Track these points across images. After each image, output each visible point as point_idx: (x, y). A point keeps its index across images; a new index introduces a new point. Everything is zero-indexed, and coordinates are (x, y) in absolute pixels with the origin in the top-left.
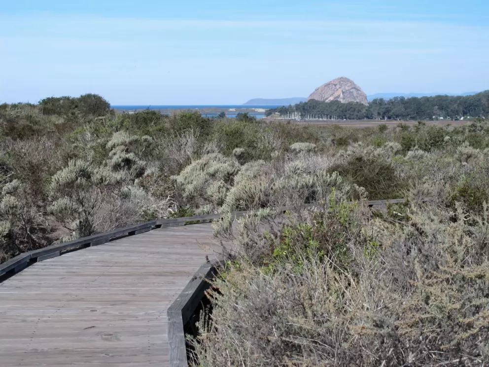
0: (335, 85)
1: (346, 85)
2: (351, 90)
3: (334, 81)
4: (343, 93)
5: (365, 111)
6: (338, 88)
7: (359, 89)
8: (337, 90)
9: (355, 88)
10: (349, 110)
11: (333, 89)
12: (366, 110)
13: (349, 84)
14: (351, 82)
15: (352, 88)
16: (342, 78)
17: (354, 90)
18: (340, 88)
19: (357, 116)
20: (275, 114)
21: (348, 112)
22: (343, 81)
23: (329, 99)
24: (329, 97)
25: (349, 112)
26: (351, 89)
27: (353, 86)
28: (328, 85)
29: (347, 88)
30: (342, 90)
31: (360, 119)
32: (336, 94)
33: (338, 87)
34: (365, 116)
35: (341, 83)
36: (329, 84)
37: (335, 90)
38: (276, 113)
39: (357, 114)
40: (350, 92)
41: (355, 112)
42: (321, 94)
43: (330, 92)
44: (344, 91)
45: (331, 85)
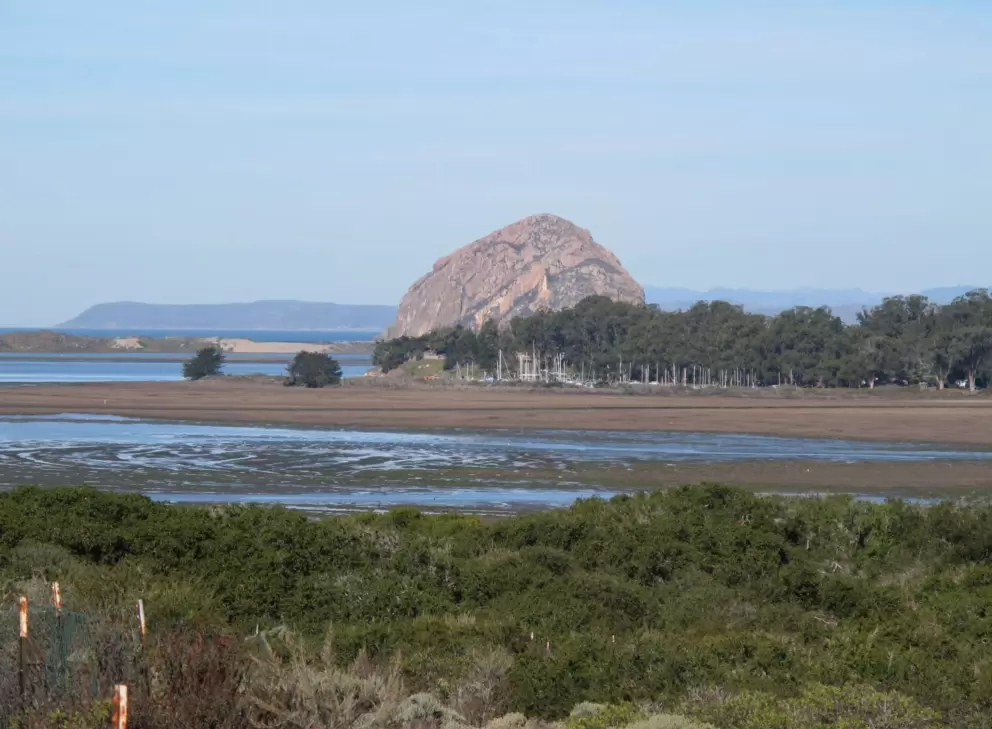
0: (518, 248)
1: (561, 247)
2: (584, 270)
3: (511, 229)
4: (551, 279)
5: (872, 350)
6: (528, 258)
7: (614, 264)
8: (526, 268)
9: (598, 262)
10: (790, 347)
11: (509, 264)
12: (879, 346)
13: (577, 245)
14: (584, 237)
15: (588, 262)
16: (545, 218)
17: (594, 269)
18: (537, 259)
19: (835, 371)
20: (420, 358)
21: (785, 353)
22: (549, 230)
23: (494, 304)
24: (491, 299)
25: (794, 354)
26: (580, 265)
27: (589, 254)
28: (484, 248)
29: (567, 261)
30: (547, 270)
31: (844, 383)
32: (523, 285)
33: (528, 254)
34: (872, 374)
35: (543, 238)
36: (494, 244)
37: (519, 266)
38: (427, 356)
39: (834, 362)
40: (580, 278)
41: (824, 354)
42: (458, 283)
43: (498, 276)
44: (553, 271)
45: (500, 247)
